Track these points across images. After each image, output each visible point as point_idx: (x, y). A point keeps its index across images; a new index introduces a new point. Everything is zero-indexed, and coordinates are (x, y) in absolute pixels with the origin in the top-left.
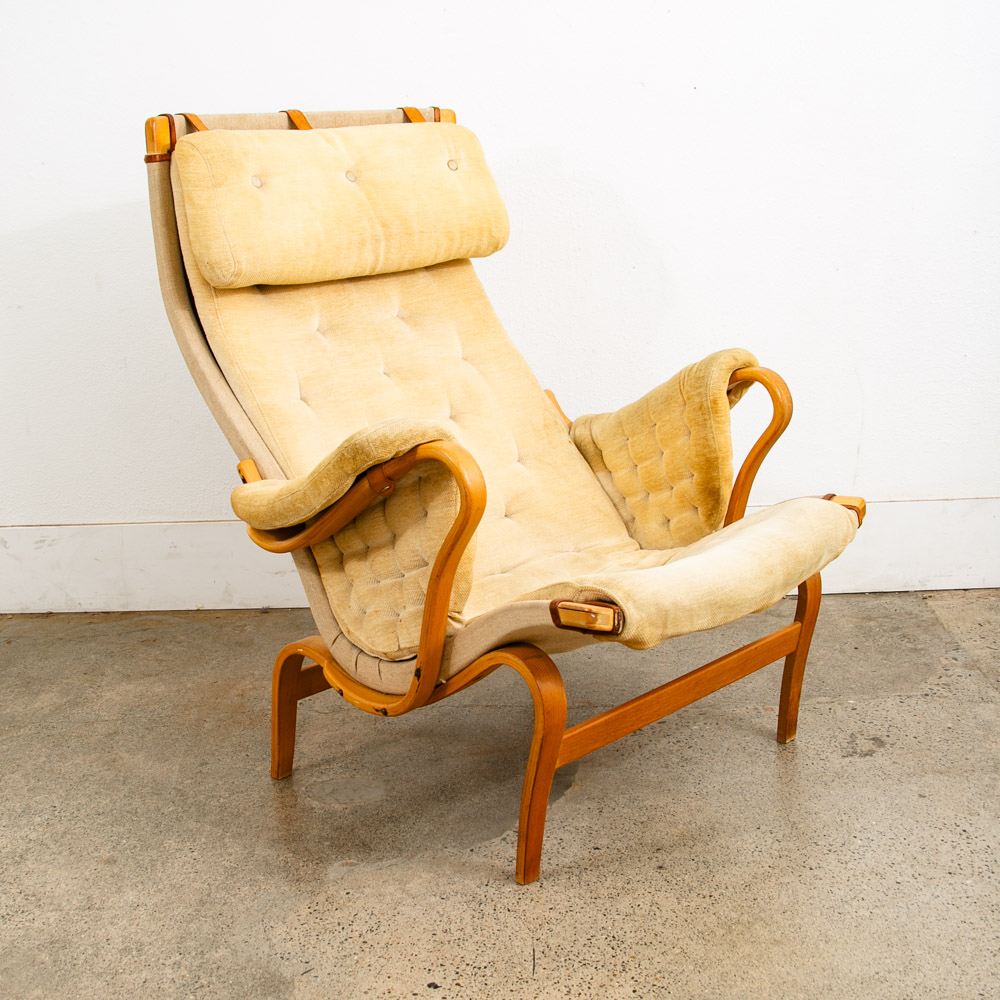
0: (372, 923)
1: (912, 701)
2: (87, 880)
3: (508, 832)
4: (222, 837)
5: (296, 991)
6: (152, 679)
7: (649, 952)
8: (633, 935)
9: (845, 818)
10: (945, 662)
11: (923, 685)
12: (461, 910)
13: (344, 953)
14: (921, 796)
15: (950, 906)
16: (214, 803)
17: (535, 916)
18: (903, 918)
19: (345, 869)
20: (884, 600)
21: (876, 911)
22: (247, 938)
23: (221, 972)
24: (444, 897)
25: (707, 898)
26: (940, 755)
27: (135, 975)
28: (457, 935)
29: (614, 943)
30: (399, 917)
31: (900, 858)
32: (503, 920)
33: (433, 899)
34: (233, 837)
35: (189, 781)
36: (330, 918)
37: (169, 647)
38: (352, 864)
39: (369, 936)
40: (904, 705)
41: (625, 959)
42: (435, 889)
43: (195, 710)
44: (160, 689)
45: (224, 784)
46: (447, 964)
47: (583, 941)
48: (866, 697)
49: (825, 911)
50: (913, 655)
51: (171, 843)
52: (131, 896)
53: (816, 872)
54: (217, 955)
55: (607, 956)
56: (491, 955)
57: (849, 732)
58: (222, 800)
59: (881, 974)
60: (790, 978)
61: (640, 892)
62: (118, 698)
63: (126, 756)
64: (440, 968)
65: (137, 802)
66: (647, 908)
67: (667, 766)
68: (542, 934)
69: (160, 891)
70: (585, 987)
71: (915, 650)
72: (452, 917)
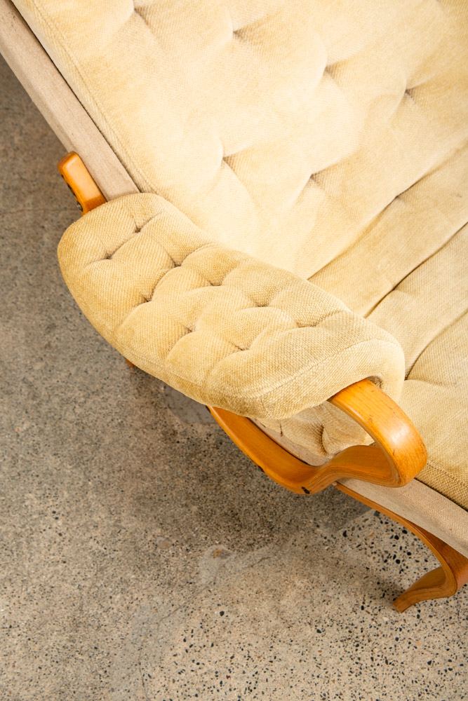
12: (339, 656)
17: (413, 676)
24: (319, 628)
30: (276, 664)
34: (96, 491)
35: (38, 366)
36: (207, 664)
38: (223, 554)
42: (310, 611)
45: (77, 375)
58: (78, 410)
69: (30, 598)
72: (329, 670)
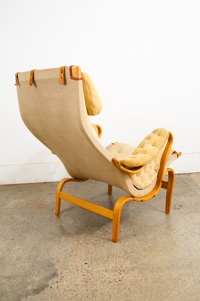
0: (72, 250)
1: (188, 197)
2: (8, 244)
3: (101, 229)
4: (38, 233)
5: (56, 266)
6: (21, 199)
7: (133, 254)
8: (129, 250)
9: (174, 223)
10: (194, 188)
11: (190, 194)
13: (66, 257)
14: (191, 217)
15: (199, 242)
16: (36, 225)
17: (108, 247)
18: (189, 244)
19: (65, 238)
20: (180, 175)
21: (182, 243)
22: (44, 255)
23: (39, 263)
25: (145, 242)
26: (194, 209)
27: (19, 265)
28: (91, 252)
29: (125, 252)
30: (78, 249)
31: (187, 231)
32: (101, 248)
33: (85, 244)
34: (40, 233)
35: (30, 221)
36: (62, 250)
37: (24, 192)
38: (67, 237)
39: (71, 253)
40: (186, 198)
41: (128, 256)
42: (85, 242)
43: (31, 205)
44: (22, 201)
45: (38, 221)
46: (89, 259)
47: (118, 252)
48: (177, 196)
49: (171, 243)
50: (187, 187)
51: (26, 235)
52: (18, 247)
53: (169, 235)
54: (38, 259)
55: (124, 255)
56: (99, 256)
57: (174, 204)
59: (184, 257)
60: (164, 259)
61: (131, 241)
62: (13, 203)
63: (16, 216)
64: (88, 260)
65: (18, 226)
66: (132, 244)
67: (135, 213)
68: (109, 251)
69: (24, 245)
70: (119, 262)
71: (188, 186)
72: (90, 248)
